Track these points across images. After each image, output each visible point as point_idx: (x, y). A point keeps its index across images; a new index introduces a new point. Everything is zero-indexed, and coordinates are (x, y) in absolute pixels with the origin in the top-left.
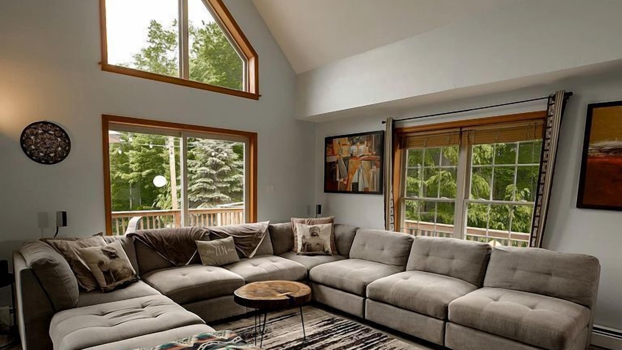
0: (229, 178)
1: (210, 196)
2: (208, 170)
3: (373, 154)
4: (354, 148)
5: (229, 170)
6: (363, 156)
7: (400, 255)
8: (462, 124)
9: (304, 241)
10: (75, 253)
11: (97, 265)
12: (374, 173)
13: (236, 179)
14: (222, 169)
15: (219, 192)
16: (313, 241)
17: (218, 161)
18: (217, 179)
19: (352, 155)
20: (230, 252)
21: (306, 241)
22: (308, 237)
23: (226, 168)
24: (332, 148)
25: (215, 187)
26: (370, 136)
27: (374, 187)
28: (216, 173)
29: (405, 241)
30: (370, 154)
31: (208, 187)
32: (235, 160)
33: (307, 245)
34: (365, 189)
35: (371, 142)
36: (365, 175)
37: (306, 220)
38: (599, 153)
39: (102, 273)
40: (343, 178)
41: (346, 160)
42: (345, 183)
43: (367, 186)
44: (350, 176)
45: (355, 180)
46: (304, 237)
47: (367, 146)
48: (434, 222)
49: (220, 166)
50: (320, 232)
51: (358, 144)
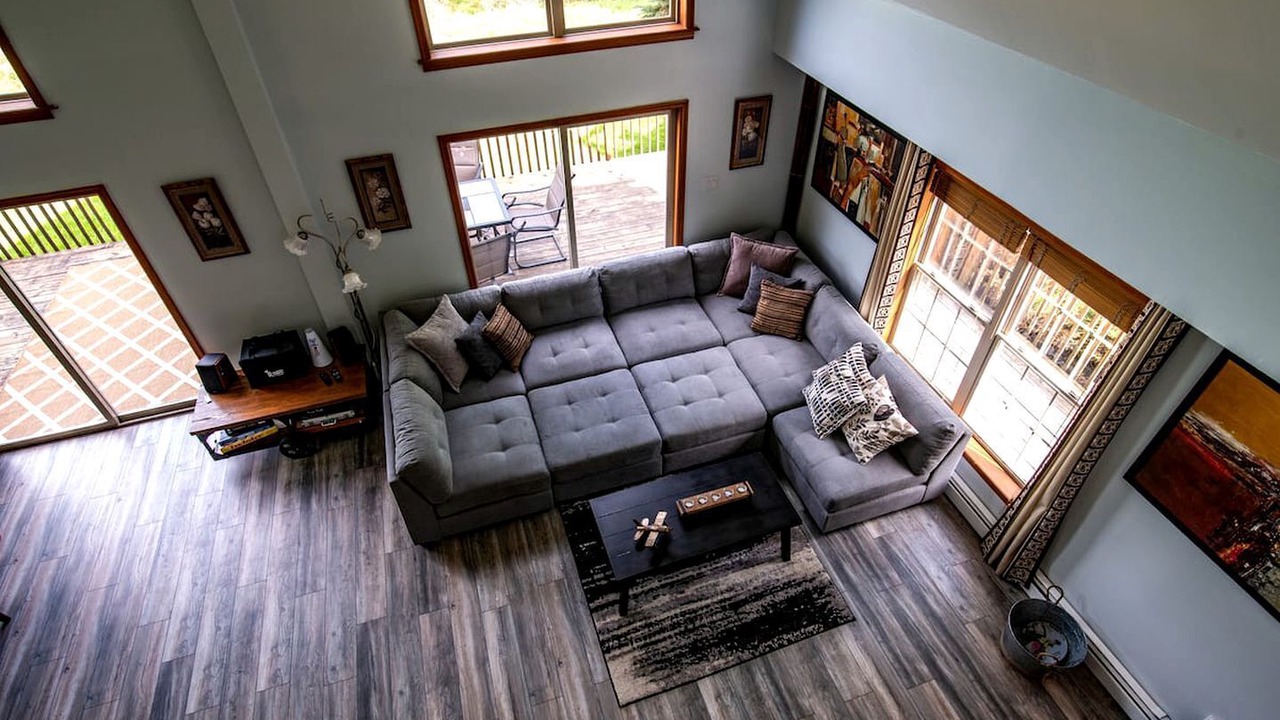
3: (887, 174)
4: (864, 141)
6: (874, 165)
12: (882, 206)
19: (859, 151)
24: (835, 116)
26: (890, 139)
27: (877, 230)
30: (884, 171)
34: (865, 222)
35: (889, 150)
36: (870, 201)
38: (1196, 432)
40: (840, 181)
41: (849, 153)
42: (841, 192)
43: (868, 219)
47: (882, 153)
51: (872, 138)
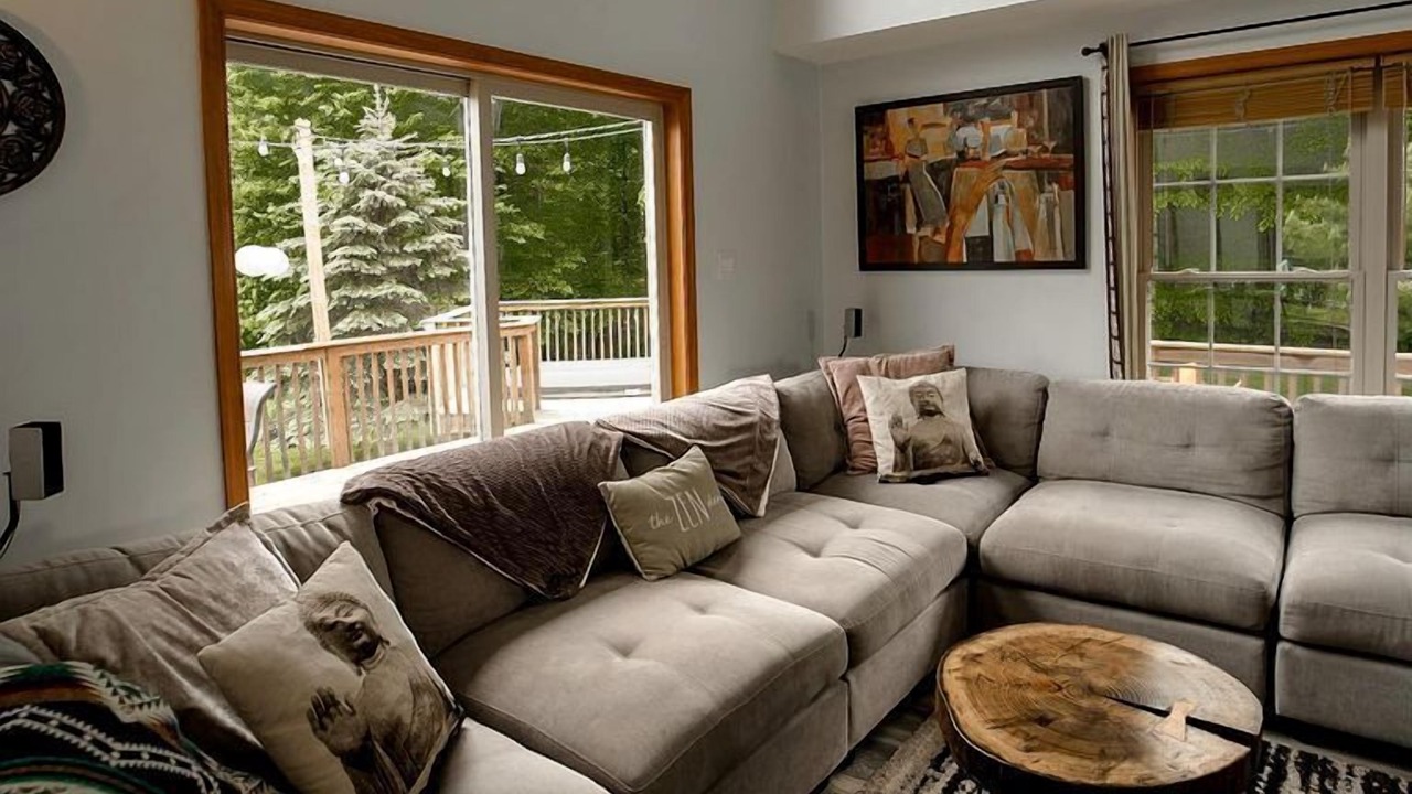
0: (418, 243)
1: (373, 292)
2: (361, 224)
3: (1045, 150)
4: (971, 135)
5: (418, 223)
6: (1006, 154)
7: (1265, 464)
8: (1381, 48)
9: (901, 435)
10: (171, 670)
11: (307, 726)
12: (1050, 205)
13: (437, 245)
14: (401, 219)
15: (394, 281)
16: (929, 434)
17: (389, 199)
18: (386, 248)
19: (962, 154)
20: (713, 508)
21: (909, 434)
22: (911, 419)
23: (409, 218)
24: (886, 137)
25: (384, 269)
26: (1031, 98)
27: (1053, 248)
28: (383, 233)
29: (1270, 416)
30: (1035, 149)
31: (365, 268)
32: (428, 195)
33: (916, 449)
34: (1018, 254)
35: (1035, 113)
36: (1018, 214)
37: (873, 361)
39: (337, 763)
40: (934, 222)
41: (940, 171)
42: (941, 238)
43: (1024, 243)
44: (960, 218)
45: (977, 228)
46: (896, 422)
47: (1020, 125)
48: (1272, 344)
49: (396, 212)
50: (942, 399)
51: (987, 120)
